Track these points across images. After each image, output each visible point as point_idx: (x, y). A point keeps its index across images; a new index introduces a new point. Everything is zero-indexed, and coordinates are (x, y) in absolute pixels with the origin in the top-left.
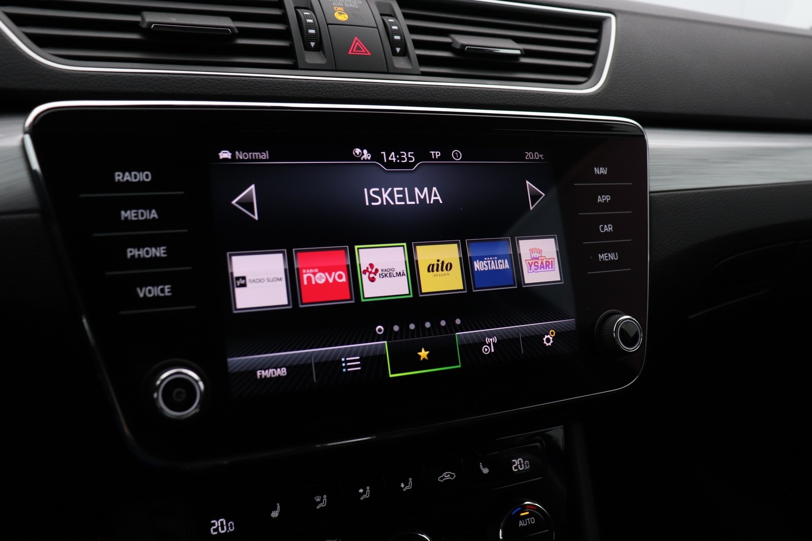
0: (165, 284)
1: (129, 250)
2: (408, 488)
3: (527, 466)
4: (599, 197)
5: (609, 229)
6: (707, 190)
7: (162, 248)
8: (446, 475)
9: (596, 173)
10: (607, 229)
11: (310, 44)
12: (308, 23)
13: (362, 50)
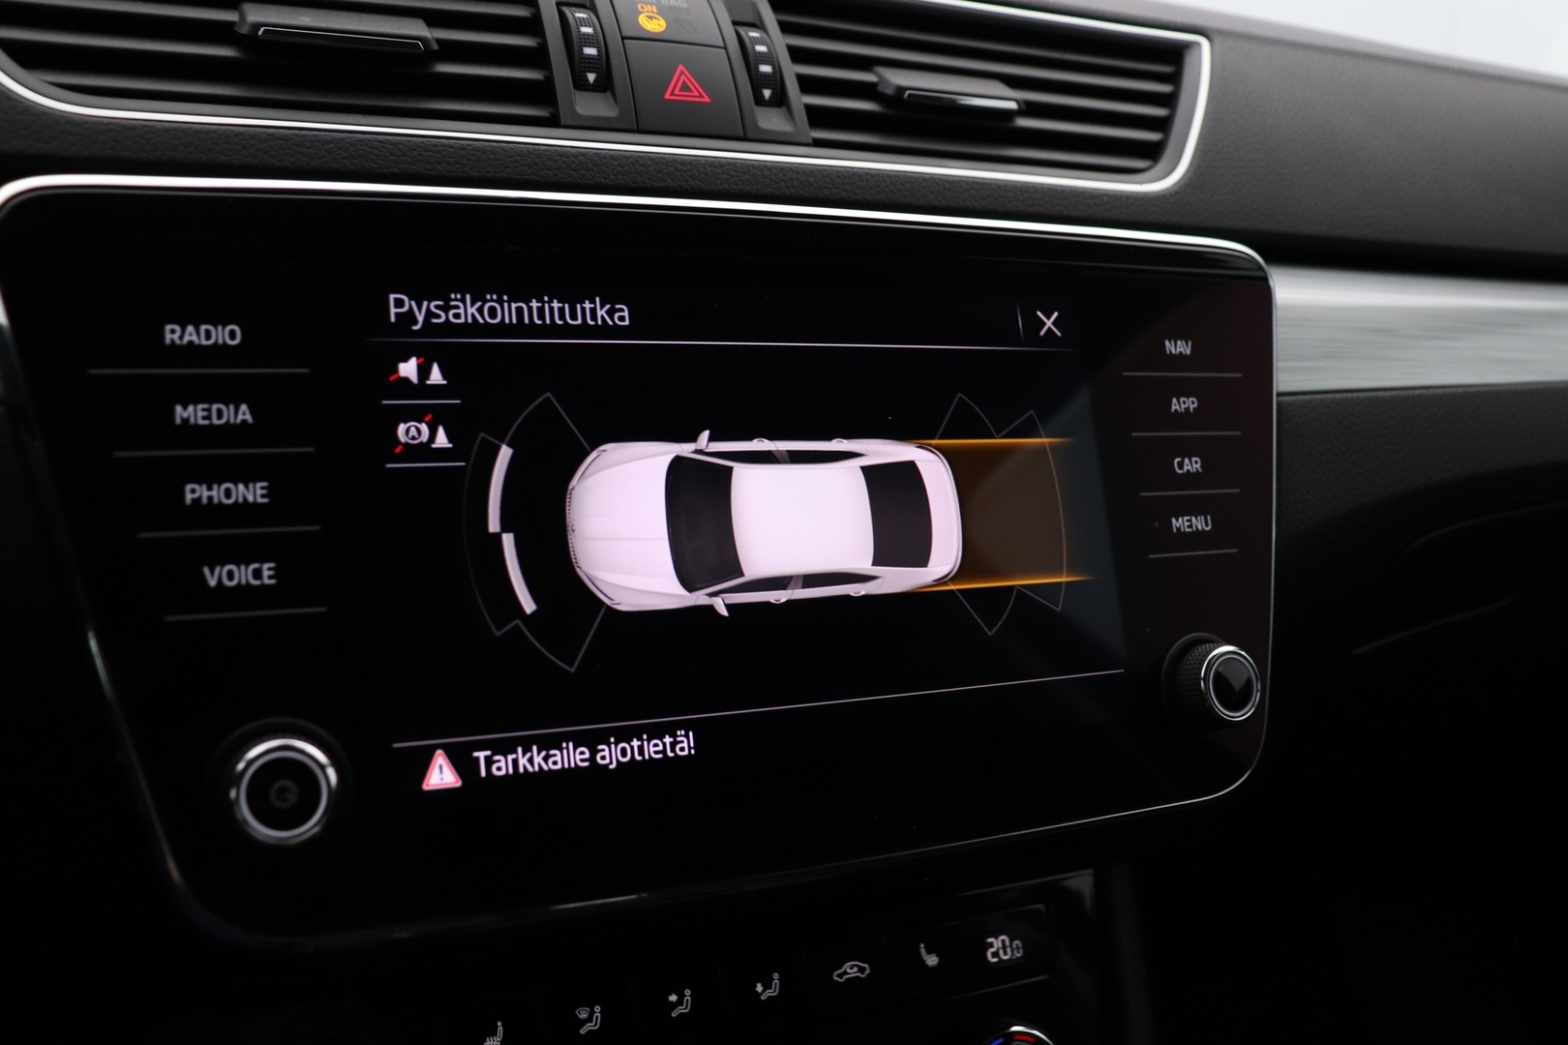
0: (262, 562)
1: (189, 487)
2: (770, 993)
3: (1018, 953)
4: (1174, 400)
5: (1195, 466)
6: (1395, 393)
7: (259, 485)
8: (851, 968)
9: (1168, 352)
10: (1190, 467)
11: (586, 76)
12: (584, 34)
13: (692, 91)
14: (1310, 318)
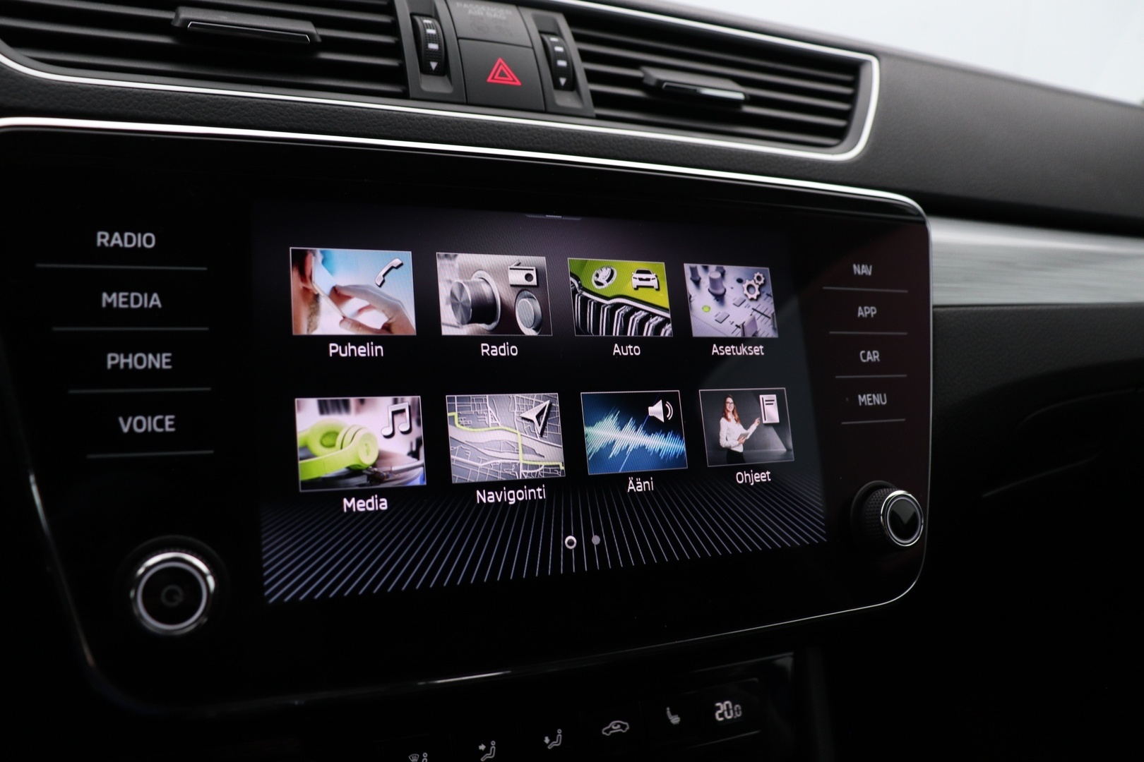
0: (165, 415)
1: (110, 355)
2: (555, 744)
5: (875, 357)
6: (1014, 308)
7: (164, 355)
8: (615, 726)
9: (855, 273)
10: (871, 358)
11: (429, 65)
12: (429, 34)
13: (506, 76)
14: (954, 252)
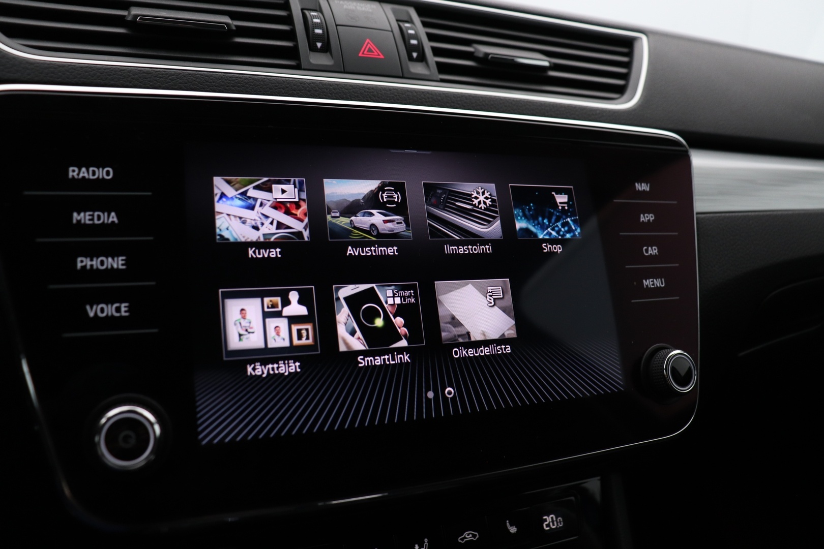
0: (121, 302)
1: (79, 259)
3: (561, 524)
5: (654, 251)
6: (757, 213)
7: (120, 258)
8: (468, 535)
9: (637, 189)
10: (652, 252)
11: (316, 44)
12: (315, 23)
13: (374, 52)
14: (710, 174)
